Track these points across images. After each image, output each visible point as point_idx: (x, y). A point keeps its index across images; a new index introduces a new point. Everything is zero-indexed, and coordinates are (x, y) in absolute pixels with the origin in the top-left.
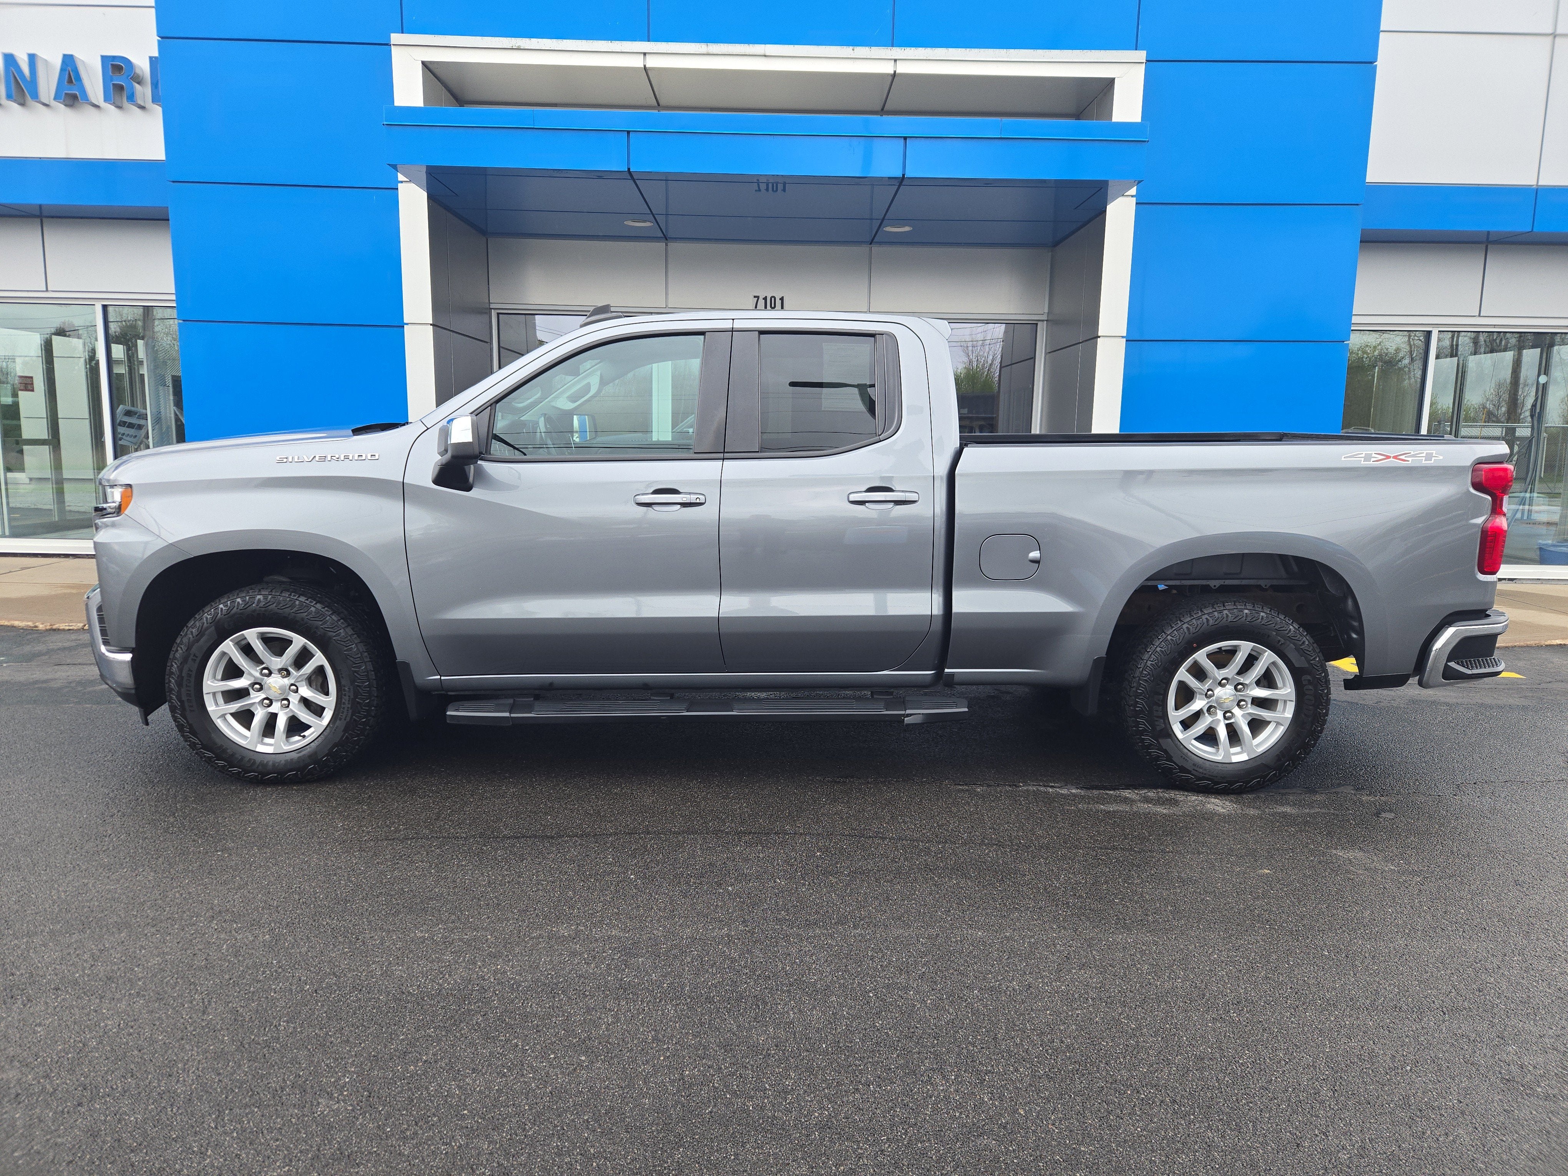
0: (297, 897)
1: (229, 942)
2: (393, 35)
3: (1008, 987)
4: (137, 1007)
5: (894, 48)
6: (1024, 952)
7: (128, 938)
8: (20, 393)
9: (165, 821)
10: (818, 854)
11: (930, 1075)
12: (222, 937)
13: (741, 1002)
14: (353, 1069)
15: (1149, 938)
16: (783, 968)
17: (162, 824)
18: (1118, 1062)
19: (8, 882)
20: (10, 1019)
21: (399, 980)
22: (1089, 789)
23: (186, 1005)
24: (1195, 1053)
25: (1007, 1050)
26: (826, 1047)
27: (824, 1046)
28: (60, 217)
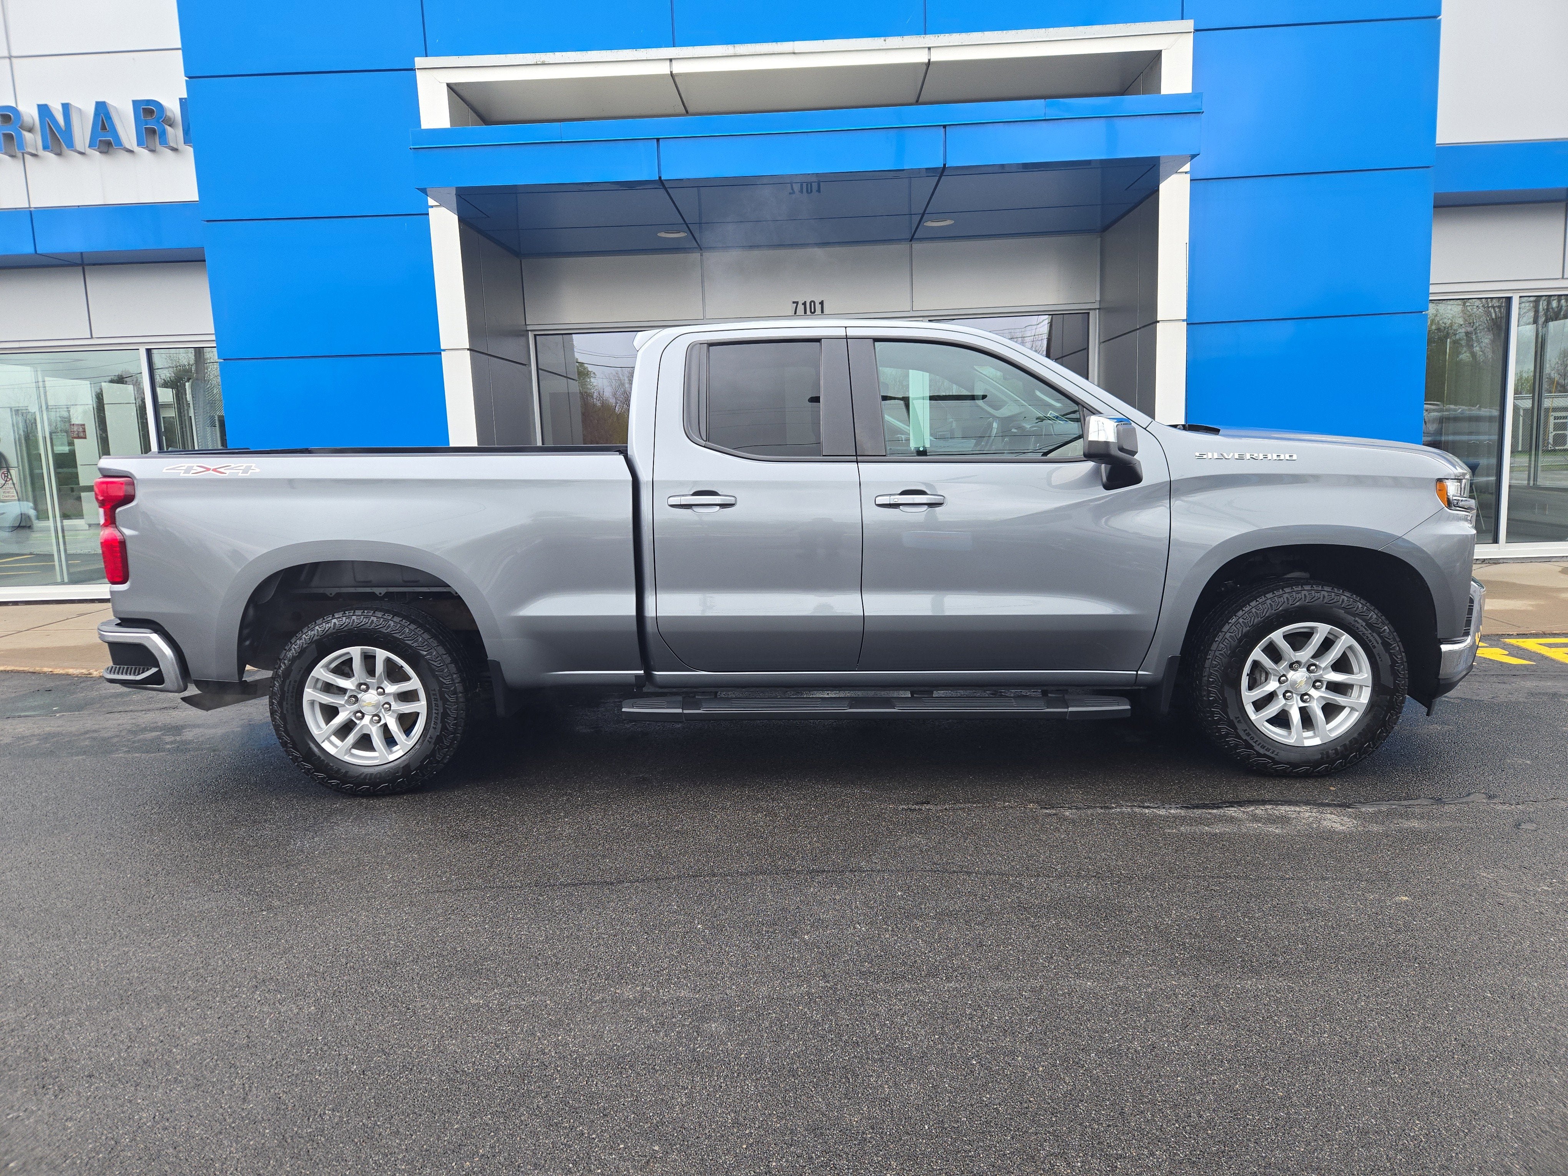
0: (344, 961)
1: (272, 1015)
2: (417, 59)
3: (1129, 1048)
4: (174, 1095)
5: (927, 36)
6: (1141, 1005)
7: (167, 1014)
8: (76, 441)
9: (210, 878)
10: (899, 893)
11: (1052, 1162)
12: (265, 1010)
13: (829, 1074)
14: (403, 1167)
15: (1283, 983)
16: (872, 1032)
17: (207, 882)
18: (1269, 1140)
19: (47, 952)
20: (40, 1112)
21: (453, 1057)
22: (1189, 808)
23: (225, 1092)
24: (1357, 1125)
25: (1137, 1128)
26: (929, 1128)
27: (927, 1127)
28: (101, 264)
